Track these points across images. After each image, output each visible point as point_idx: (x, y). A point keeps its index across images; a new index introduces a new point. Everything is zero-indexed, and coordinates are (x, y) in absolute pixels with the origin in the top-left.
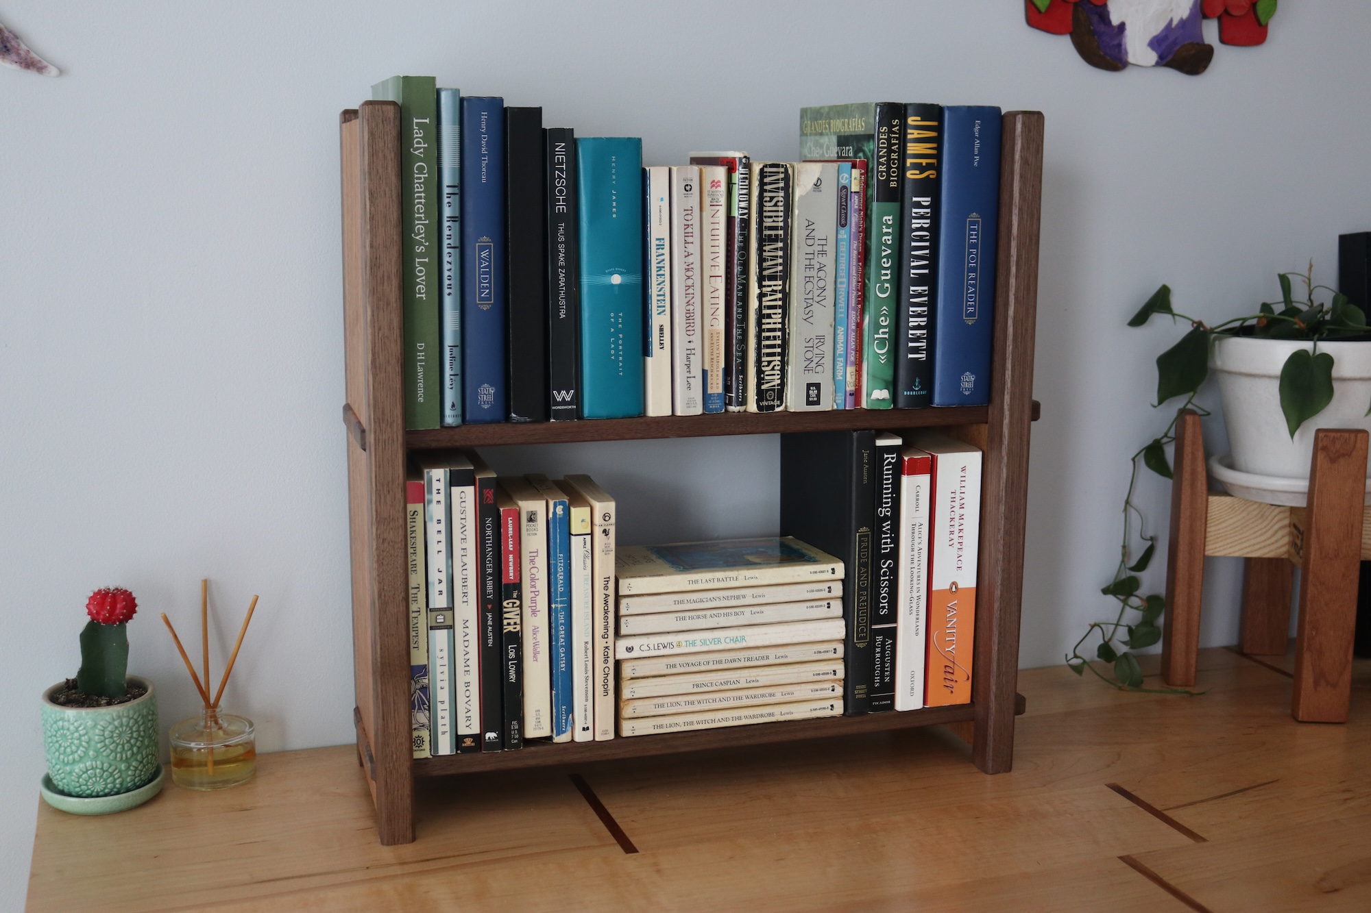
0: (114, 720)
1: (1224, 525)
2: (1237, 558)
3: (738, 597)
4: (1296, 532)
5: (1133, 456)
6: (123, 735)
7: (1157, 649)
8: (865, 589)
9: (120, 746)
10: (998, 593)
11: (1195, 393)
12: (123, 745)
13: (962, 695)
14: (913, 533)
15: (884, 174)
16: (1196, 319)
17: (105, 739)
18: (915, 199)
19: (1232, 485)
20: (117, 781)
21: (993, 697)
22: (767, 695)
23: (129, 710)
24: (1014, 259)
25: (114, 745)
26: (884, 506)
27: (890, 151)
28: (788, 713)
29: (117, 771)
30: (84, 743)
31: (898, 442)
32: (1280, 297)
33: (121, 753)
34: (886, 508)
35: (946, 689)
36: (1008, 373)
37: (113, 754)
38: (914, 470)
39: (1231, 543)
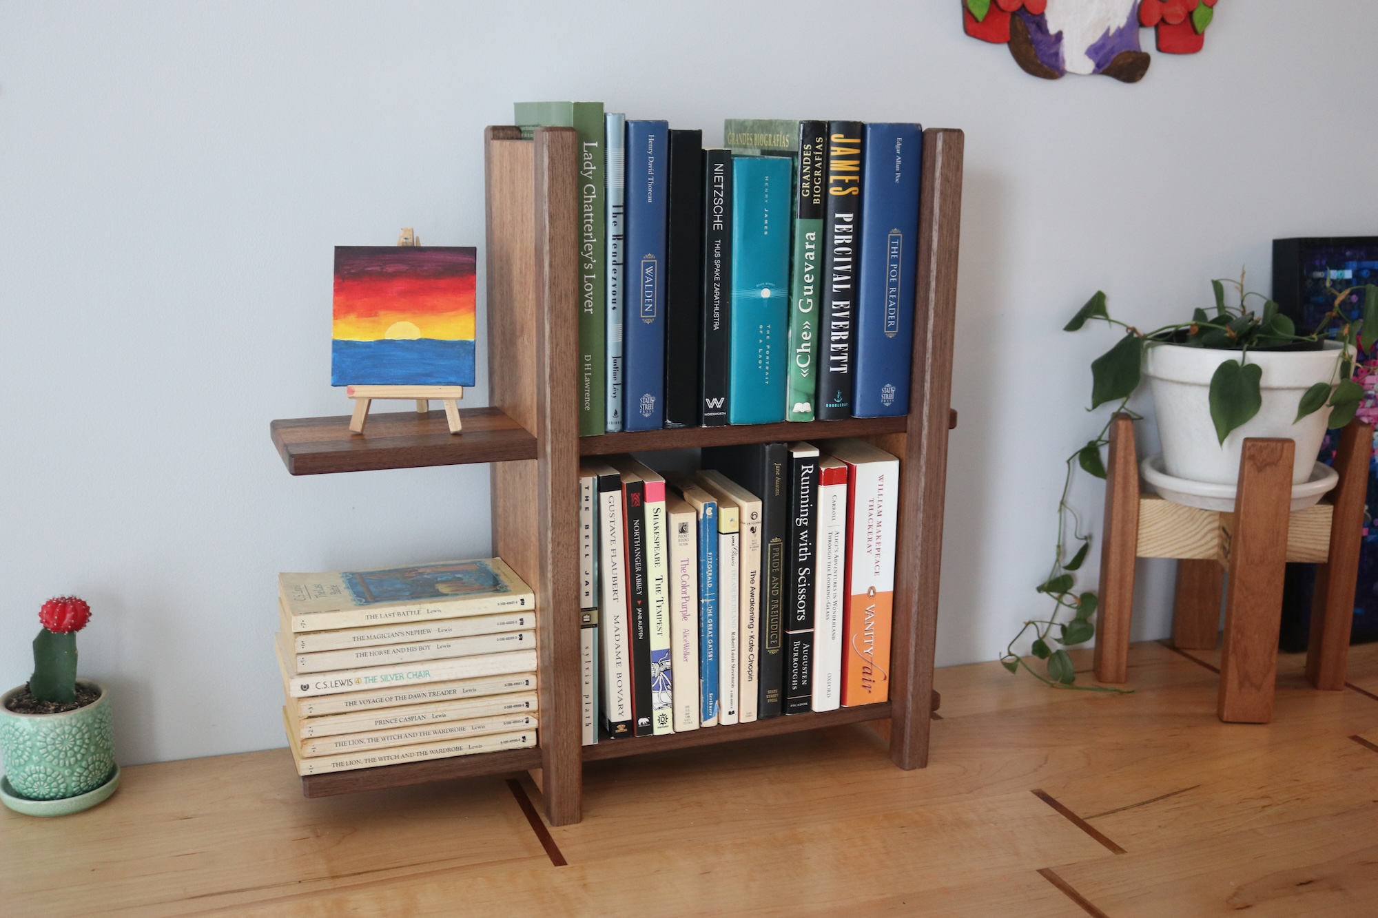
0: (55, 728)
1: (1155, 527)
2: (1170, 560)
4: (1224, 535)
5: (1068, 458)
6: (66, 742)
7: (1091, 644)
9: (63, 753)
10: (915, 597)
11: (1128, 398)
12: (66, 752)
13: (879, 694)
14: (830, 541)
15: (807, 191)
16: (1131, 325)
17: (47, 745)
18: (838, 216)
19: (1163, 489)
20: (61, 786)
21: (910, 697)
23: (71, 719)
24: (933, 274)
25: (57, 751)
26: (801, 516)
27: (813, 169)
29: (60, 776)
30: (28, 749)
31: (815, 453)
32: (1214, 304)
33: (64, 759)
34: (803, 518)
35: (863, 688)
36: (927, 385)
37: (56, 760)
38: (831, 480)
39: (1162, 545)
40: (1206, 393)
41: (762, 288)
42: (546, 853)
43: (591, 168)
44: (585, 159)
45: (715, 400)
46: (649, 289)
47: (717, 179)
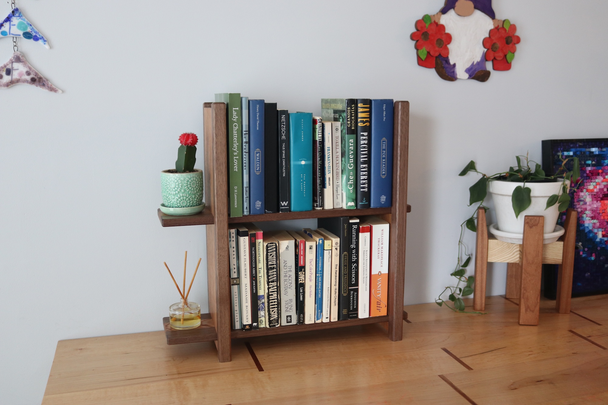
1: (495, 250)
2: (502, 262)
4: (521, 253)
5: (461, 224)
8: (346, 274)
10: (395, 275)
11: (483, 201)
13: (383, 312)
14: (364, 254)
15: (349, 124)
16: (484, 173)
18: (361, 133)
19: (497, 236)
21: (394, 313)
24: (399, 154)
27: (351, 116)
31: (358, 221)
32: (517, 165)
34: (354, 245)
35: (378, 310)
36: (398, 196)
38: (364, 231)
39: (498, 257)
40: (510, 199)
41: (302, 161)
42: (256, 367)
43: (236, 117)
44: (234, 114)
45: (284, 202)
46: (258, 162)
47: (283, 121)
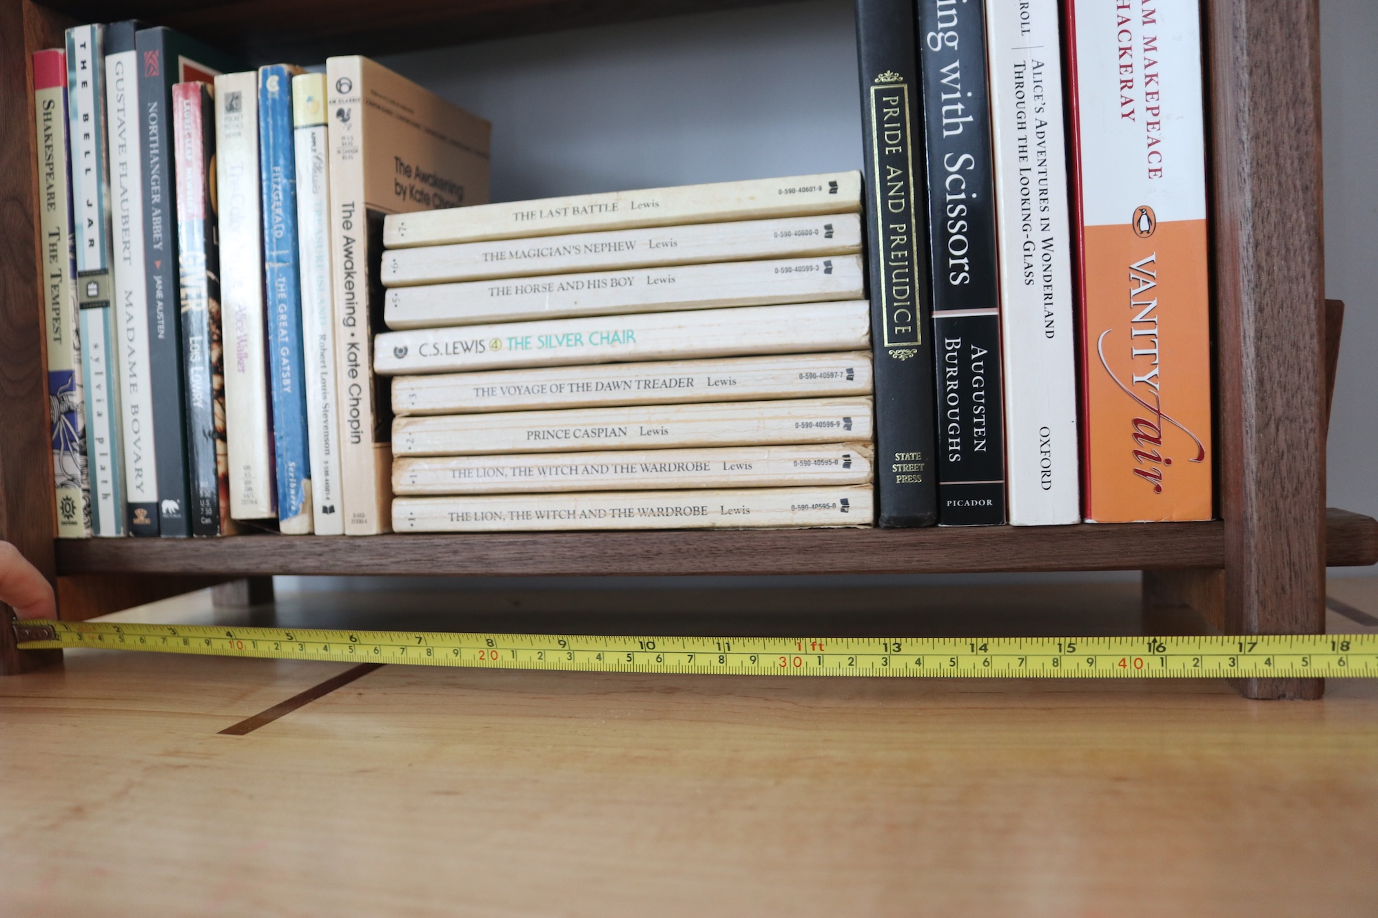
3: (617, 247)
13: (1185, 498)
14: (1020, 85)
22: (690, 467)
26: (940, 26)
28: (738, 511)
34: (945, 30)
35: (1139, 478)
